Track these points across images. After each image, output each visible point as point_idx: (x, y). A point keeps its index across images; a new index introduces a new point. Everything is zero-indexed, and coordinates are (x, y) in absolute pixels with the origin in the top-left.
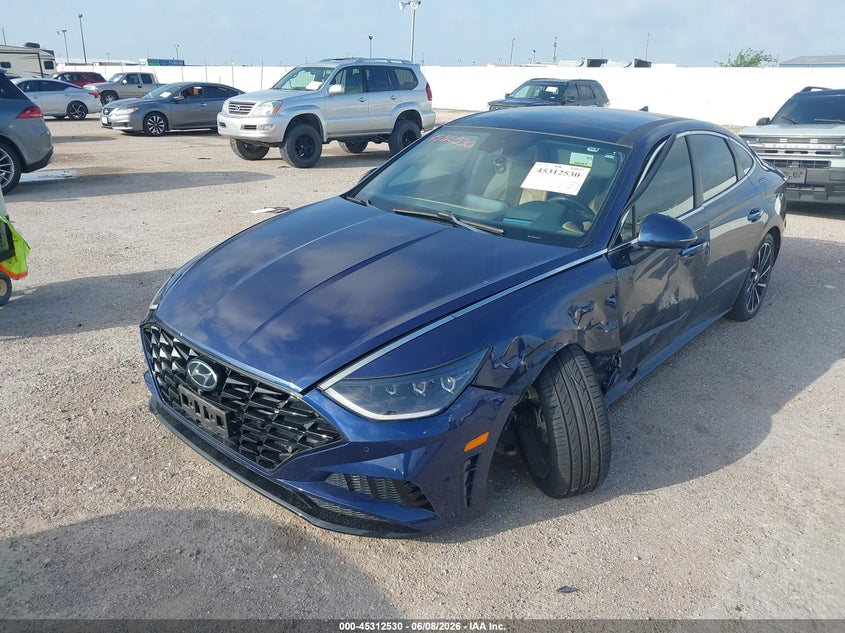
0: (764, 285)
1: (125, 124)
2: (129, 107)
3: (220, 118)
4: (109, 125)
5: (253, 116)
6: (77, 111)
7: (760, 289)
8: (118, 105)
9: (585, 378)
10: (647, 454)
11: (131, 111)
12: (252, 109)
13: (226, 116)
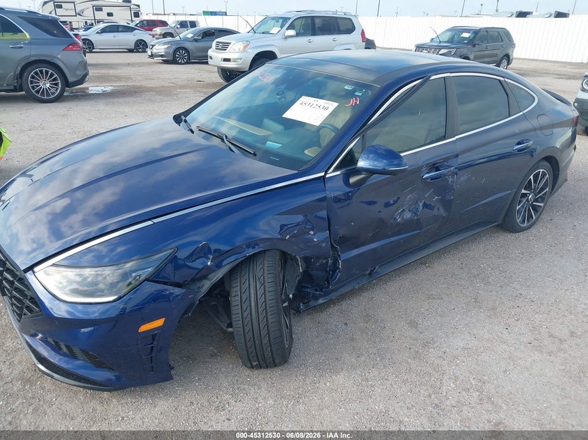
0: (542, 205)
1: (162, 56)
2: (164, 44)
3: (210, 53)
4: (152, 56)
5: (229, 52)
6: (141, 47)
7: (535, 208)
8: (158, 43)
9: (266, 275)
10: (352, 340)
11: (166, 46)
12: (229, 47)
13: (213, 51)
